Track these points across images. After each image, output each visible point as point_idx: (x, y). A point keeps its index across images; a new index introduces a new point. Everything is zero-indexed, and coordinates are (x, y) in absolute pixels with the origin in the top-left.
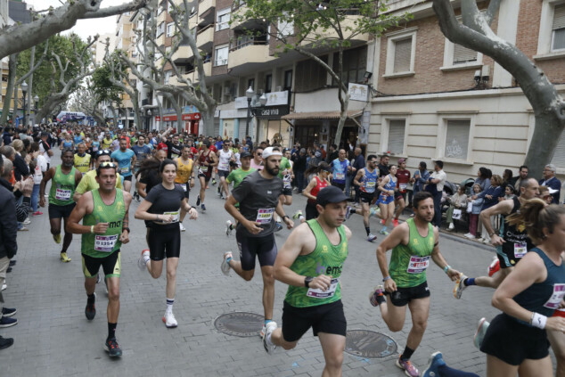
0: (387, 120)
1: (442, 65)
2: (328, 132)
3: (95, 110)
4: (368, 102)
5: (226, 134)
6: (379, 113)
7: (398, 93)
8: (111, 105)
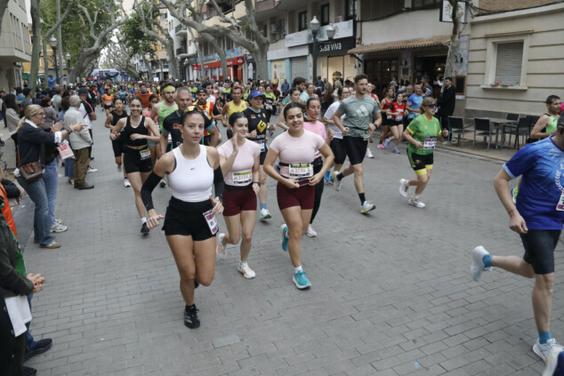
0: (494, 43)
2: (409, 65)
3: (128, 65)
4: (465, 23)
5: (275, 78)
6: (482, 35)
7: (511, 8)
8: (144, 57)
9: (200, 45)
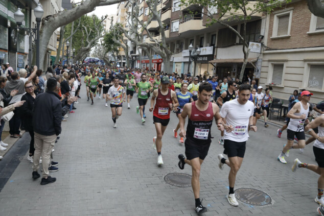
0: (272, 64)
1: (308, 31)
2: (236, 71)
3: (104, 57)
4: (261, 53)
5: (176, 71)
6: (267, 59)
7: (279, 48)
9: (143, 50)
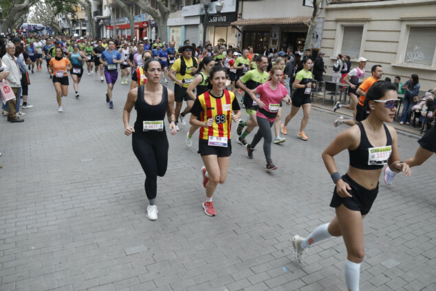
0: (342, 26)
2: (278, 37)
3: (52, 22)
6: (334, 19)
8: (66, 17)
9: (113, 10)
